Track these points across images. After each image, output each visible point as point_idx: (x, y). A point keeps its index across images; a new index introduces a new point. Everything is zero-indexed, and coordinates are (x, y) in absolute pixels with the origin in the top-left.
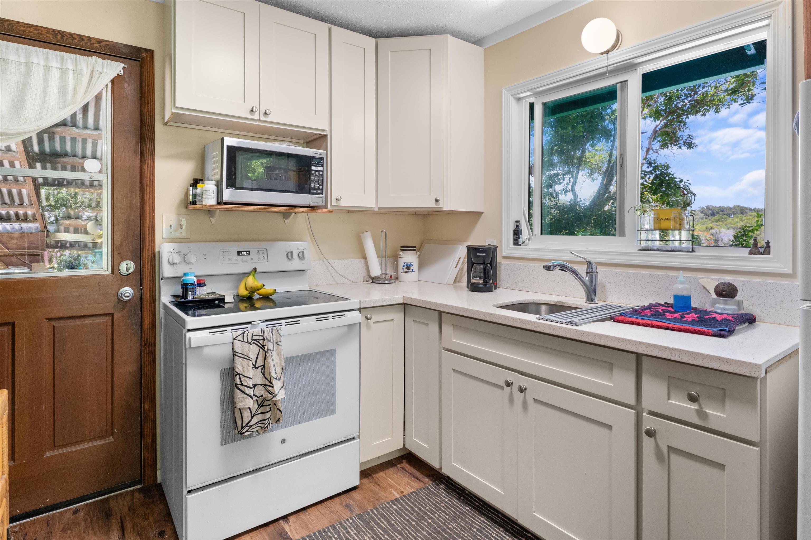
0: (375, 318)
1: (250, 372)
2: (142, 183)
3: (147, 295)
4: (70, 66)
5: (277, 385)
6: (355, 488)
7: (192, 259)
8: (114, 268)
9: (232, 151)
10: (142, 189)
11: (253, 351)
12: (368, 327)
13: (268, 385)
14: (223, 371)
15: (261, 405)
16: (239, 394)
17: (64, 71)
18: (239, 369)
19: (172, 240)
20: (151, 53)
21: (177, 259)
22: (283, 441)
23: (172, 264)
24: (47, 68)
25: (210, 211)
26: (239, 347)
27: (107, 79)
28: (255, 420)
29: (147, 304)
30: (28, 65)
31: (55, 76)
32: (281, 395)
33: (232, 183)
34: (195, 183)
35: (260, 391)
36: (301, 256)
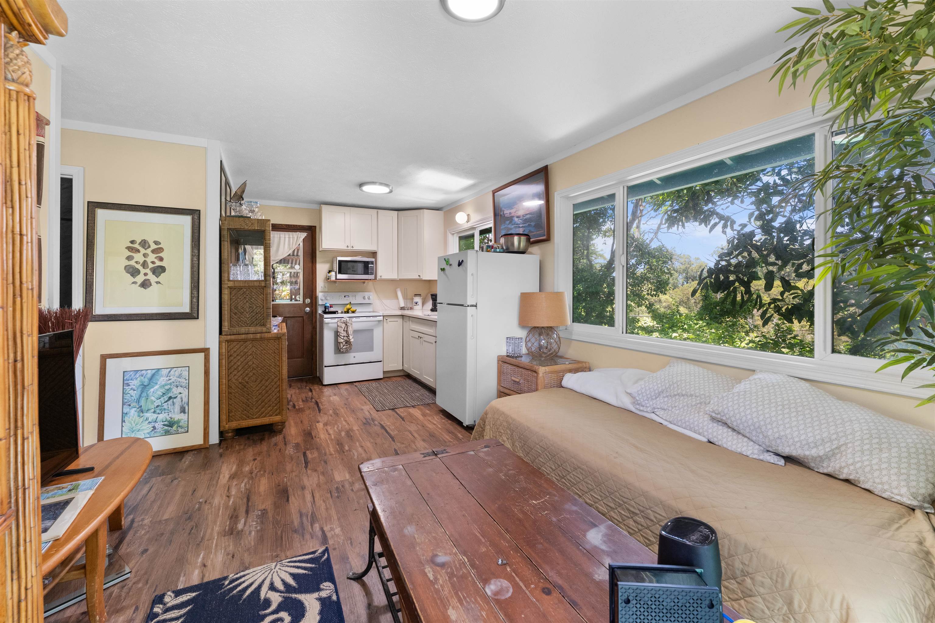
0: (389, 320)
1: (343, 332)
2: (312, 272)
3: (314, 311)
4: (291, 236)
5: (351, 337)
6: (381, 379)
7: (328, 298)
8: (304, 301)
9: (340, 262)
10: (312, 274)
11: (343, 325)
12: (387, 323)
13: (348, 336)
14: (335, 332)
15: (346, 343)
16: (339, 338)
17: (289, 238)
18: (339, 330)
19: (322, 292)
20: (315, 227)
21: (323, 299)
22: (354, 357)
23: (322, 300)
24: (285, 237)
25: (334, 282)
26: (339, 324)
27: (302, 239)
28: (344, 347)
29: (314, 314)
30: (280, 237)
31: (287, 239)
32: (352, 340)
33: (340, 272)
34: (330, 272)
35: (345, 338)
36: (369, 299)
